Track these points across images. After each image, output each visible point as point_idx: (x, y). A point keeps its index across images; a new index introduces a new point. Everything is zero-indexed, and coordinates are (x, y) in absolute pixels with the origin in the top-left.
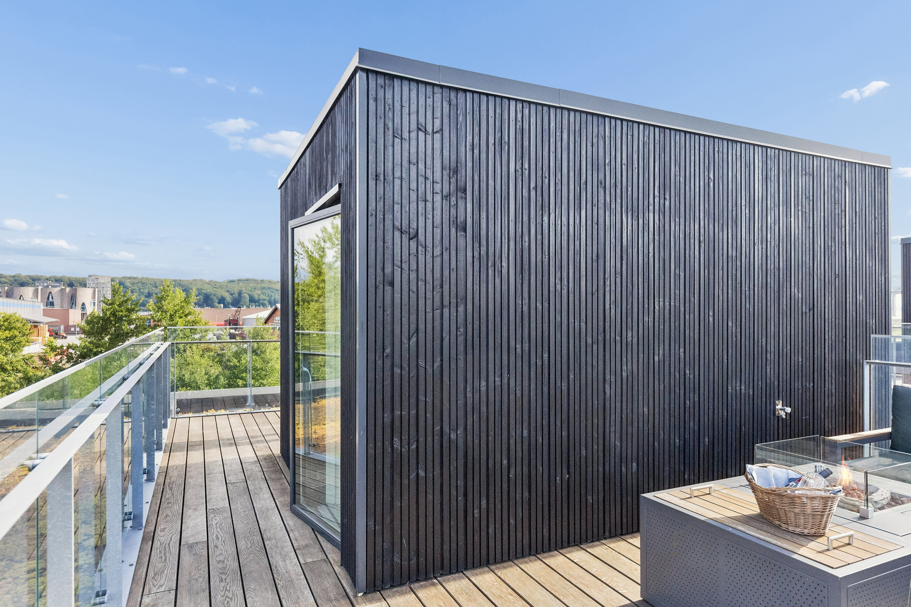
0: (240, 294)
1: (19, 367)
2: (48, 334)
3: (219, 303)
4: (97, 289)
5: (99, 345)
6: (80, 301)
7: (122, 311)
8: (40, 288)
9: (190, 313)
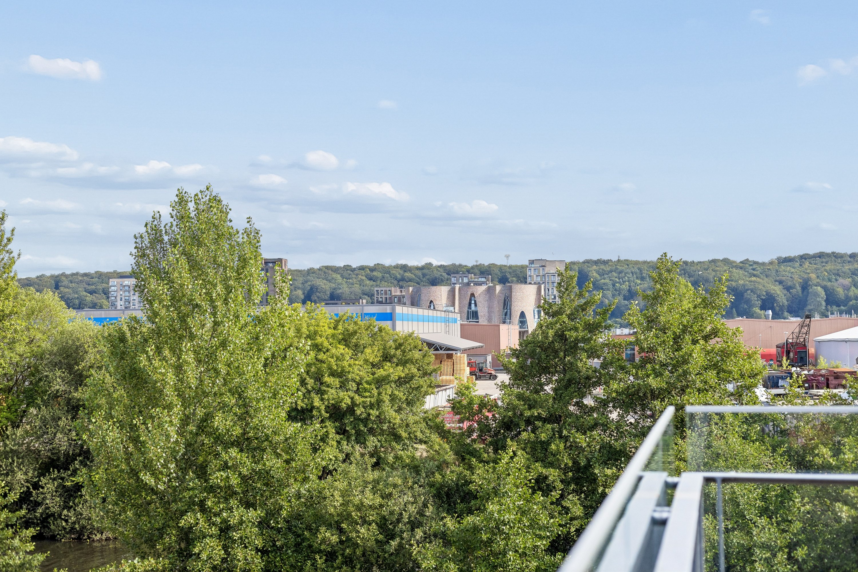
0: (805, 286)
1: (419, 434)
2: (468, 370)
3: (763, 308)
4: (543, 286)
5: (536, 402)
6: (516, 310)
7: (576, 329)
8: (457, 287)
9: (715, 333)
